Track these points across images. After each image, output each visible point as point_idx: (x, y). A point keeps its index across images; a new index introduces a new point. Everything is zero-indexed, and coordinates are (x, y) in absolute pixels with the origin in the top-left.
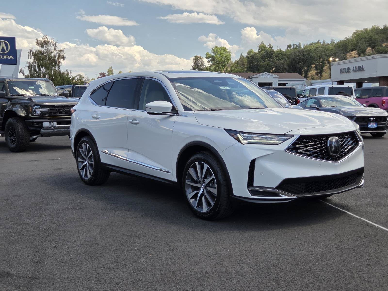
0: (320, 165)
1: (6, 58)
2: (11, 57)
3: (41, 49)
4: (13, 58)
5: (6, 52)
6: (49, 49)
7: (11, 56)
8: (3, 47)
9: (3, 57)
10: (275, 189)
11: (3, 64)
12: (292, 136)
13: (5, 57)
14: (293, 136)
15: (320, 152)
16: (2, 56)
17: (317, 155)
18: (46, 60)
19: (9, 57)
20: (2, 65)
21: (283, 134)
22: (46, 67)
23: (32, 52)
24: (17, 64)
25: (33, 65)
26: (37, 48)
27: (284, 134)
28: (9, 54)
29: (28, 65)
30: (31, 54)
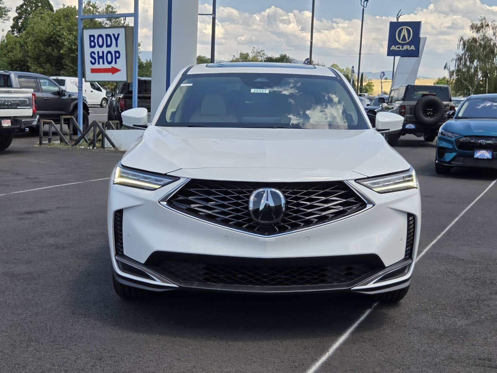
0: (226, 237)
1: (405, 49)
2: (412, 48)
3: (475, 35)
4: (414, 49)
5: (406, 41)
6: (487, 35)
7: (413, 46)
8: (404, 35)
9: (402, 48)
10: (142, 265)
11: (402, 56)
12: (177, 178)
13: (405, 47)
14: (179, 179)
15: (234, 214)
16: (401, 46)
17: (227, 217)
18: (480, 50)
19: (410, 48)
20: (400, 58)
21: (164, 173)
22: (479, 60)
23: (463, 40)
24: (418, 56)
25: (463, 58)
26: (470, 34)
27: (166, 175)
28: (410, 44)
29: (455, 57)
30: (462, 42)
